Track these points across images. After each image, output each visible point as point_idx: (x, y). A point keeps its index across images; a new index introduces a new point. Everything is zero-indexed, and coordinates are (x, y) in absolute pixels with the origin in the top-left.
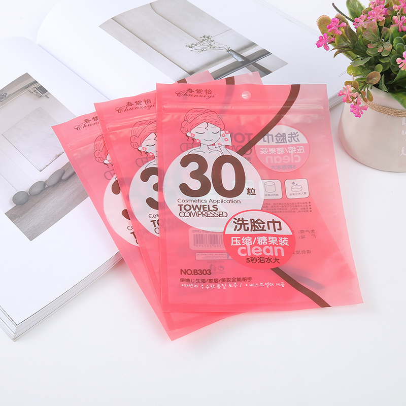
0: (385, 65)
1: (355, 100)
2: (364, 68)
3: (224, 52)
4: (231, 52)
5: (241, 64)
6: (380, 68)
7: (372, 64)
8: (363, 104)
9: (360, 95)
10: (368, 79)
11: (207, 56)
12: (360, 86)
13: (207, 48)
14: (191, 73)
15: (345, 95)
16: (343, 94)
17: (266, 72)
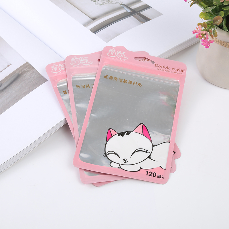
0: (226, 12)
1: (205, 37)
2: (212, 14)
3: (119, 6)
4: (123, 6)
5: (130, 14)
6: (222, 13)
7: (216, 11)
8: (210, 39)
9: (208, 33)
10: (214, 21)
11: (106, 8)
12: (208, 27)
13: (106, 3)
14: (94, 19)
15: (197, 32)
16: (196, 32)
17: (147, 19)
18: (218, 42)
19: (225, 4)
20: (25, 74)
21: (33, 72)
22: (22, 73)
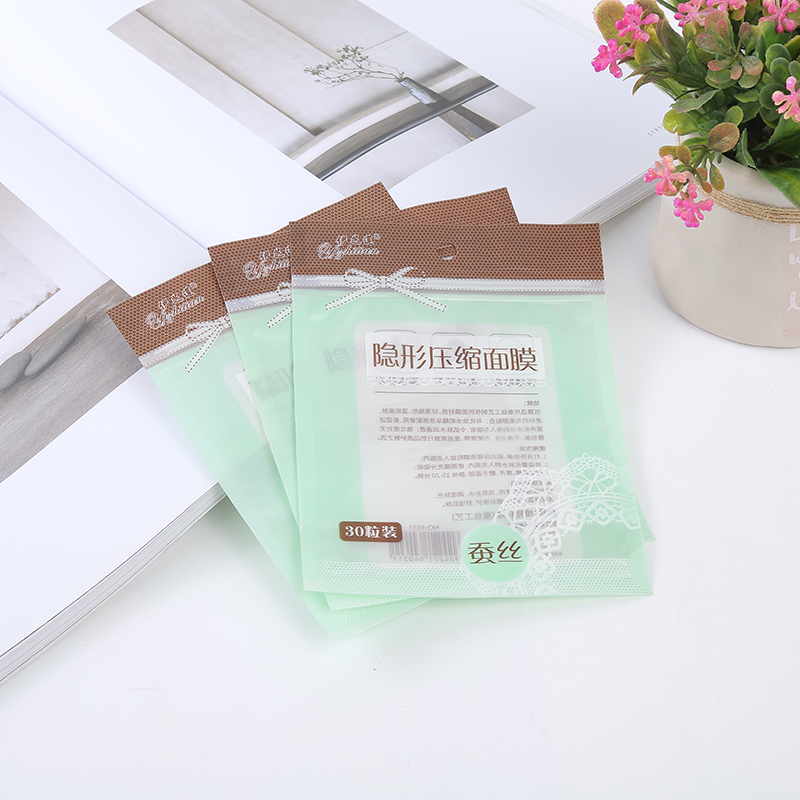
0: (747, 108)
1: (684, 189)
2: (701, 115)
3: (391, 84)
4: (406, 83)
5: (429, 110)
6: (737, 114)
7: (715, 106)
8: (701, 196)
9: (694, 179)
10: (711, 140)
11: (353, 92)
12: (694, 157)
13: (352, 75)
14: (317, 132)
15: (660, 177)
16: (655, 176)
17: (485, 126)
18: (722, 200)
19: (746, 85)
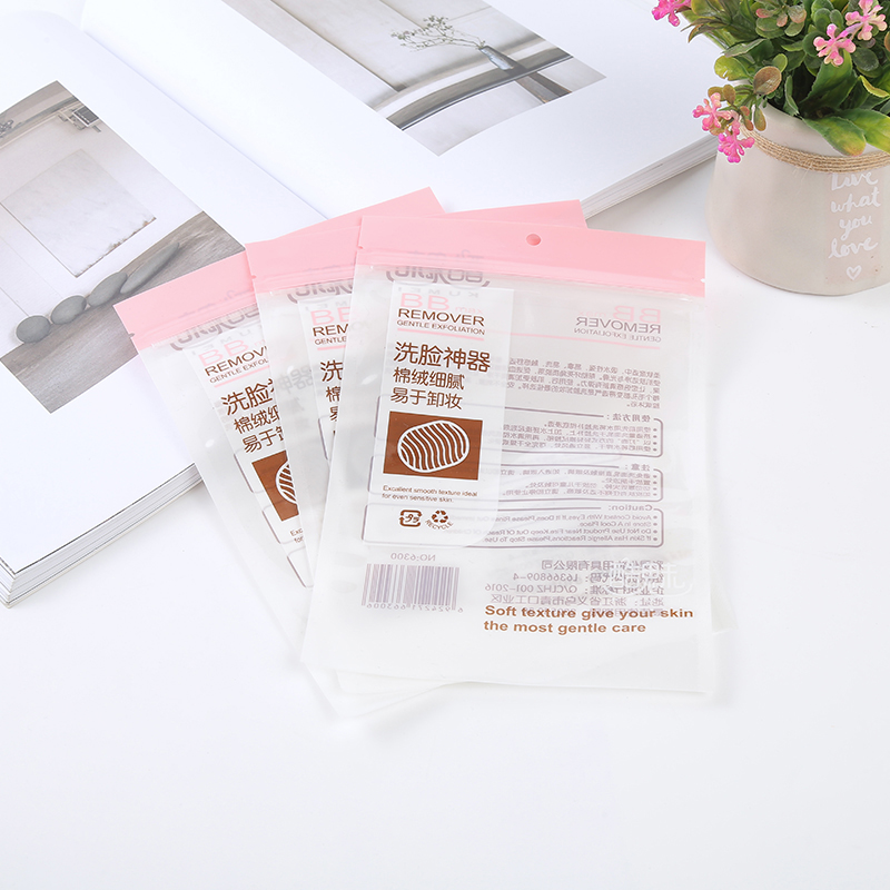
0: (792, 56)
1: (730, 128)
2: (751, 65)
3: (473, 51)
4: (486, 51)
5: (507, 75)
6: (782, 61)
7: (764, 55)
8: (743, 134)
9: (738, 117)
10: (758, 83)
11: (436, 57)
12: (741, 101)
13: (436, 42)
14: (400, 88)
15: (707, 113)
16: (703, 113)
17: (559, 91)
18: (770, 149)
19: (791, 33)
20: (197, 248)
21: (221, 241)
22: (187, 243)
